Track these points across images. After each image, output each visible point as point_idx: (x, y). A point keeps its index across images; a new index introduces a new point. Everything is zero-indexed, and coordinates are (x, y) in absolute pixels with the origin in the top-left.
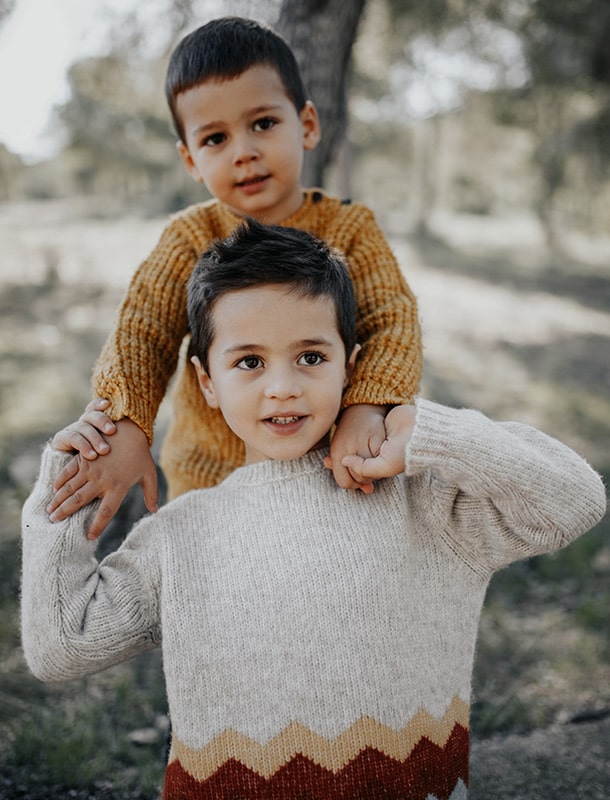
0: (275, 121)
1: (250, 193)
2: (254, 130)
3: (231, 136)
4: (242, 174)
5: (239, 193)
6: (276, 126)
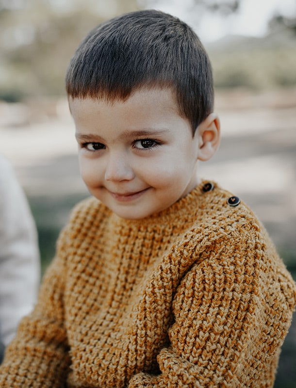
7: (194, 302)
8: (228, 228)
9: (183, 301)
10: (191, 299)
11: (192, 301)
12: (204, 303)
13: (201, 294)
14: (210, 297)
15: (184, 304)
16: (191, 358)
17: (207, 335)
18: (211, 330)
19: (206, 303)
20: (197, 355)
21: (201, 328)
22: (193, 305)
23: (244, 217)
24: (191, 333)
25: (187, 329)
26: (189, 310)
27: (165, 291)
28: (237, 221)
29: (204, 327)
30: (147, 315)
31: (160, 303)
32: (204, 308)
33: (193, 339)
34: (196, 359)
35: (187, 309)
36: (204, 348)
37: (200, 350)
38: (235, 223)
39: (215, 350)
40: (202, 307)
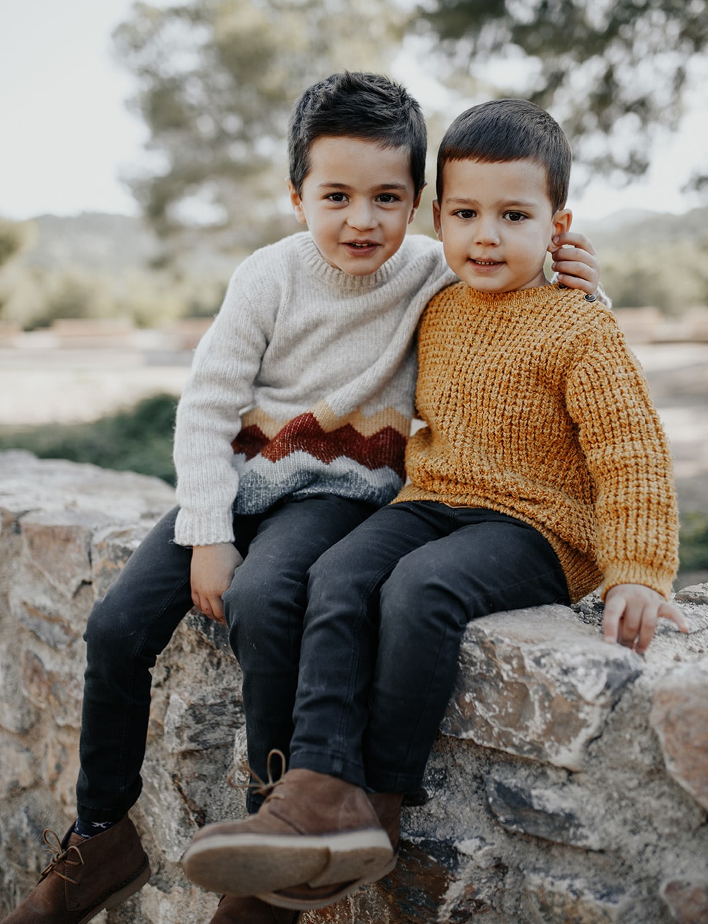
0: (527, 216)
1: (481, 274)
2: (504, 217)
3: (480, 215)
4: (477, 253)
5: (469, 267)
6: (527, 221)
7: (596, 393)
8: (592, 322)
9: (586, 398)
10: (592, 392)
11: (594, 392)
12: (605, 390)
13: (598, 382)
14: (607, 382)
15: (589, 399)
16: (624, 438)
17: (626, 413)
18: (627, 407)
19: (607, 389)
20: (628, 433)
21: (618, 410)
22: (597, 397)
23: (602, 312)
24: (614, 418)
25: (608, 417)
26: (597, 402)
27: (529, 374)
28: (598, 316)
29: (620, 408)
30: (509, 392)
31: (522, 383)
32: (608, 393)
33: (618, 423)
34: (629, 436)
35: (593, 403)
36: (630, 424)
37: (628, 428)
38: (597, 318)
39: (638, 422)
40: (605, 394)
